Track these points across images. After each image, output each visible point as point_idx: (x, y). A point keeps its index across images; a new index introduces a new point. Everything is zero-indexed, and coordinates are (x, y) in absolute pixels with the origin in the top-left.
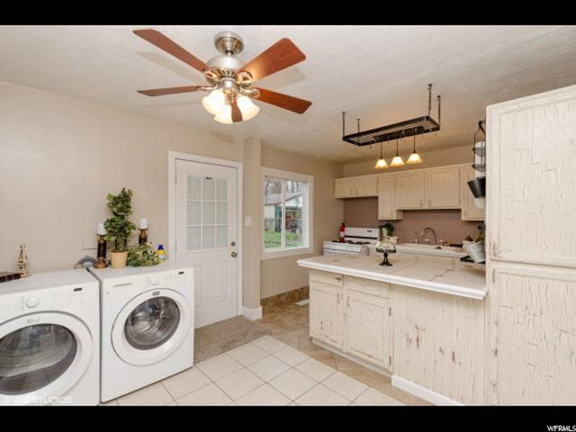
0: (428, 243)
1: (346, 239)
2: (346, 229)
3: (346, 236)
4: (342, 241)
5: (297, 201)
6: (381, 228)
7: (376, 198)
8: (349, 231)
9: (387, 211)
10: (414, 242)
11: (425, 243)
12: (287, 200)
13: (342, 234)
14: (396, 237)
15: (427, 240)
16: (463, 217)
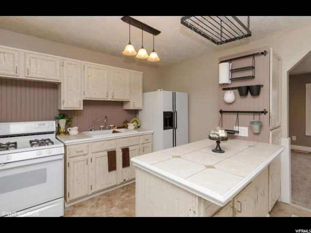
0: (103, 129)
9: (72, 101)
10: (91, 130)
11: (100, 129)
14: (77, 127)
15: (102, 126)
16: (126, 107)
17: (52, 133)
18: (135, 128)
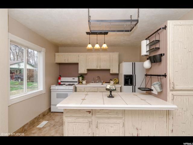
0: (98, 82)
1: (62, 83)
2: (62, 78)
3: (61, 82)
4: (59, 84)
5: (19, 65)
6: (79, 77)
7: (77, 64)
8: (63, 79)
9: (82, 70)
10: (92, 82)
11: (97, 82)
12: (11, 65)
13: (59, 81)
14: (85, 81)
15: (97, 81)
16: (111, 72)
17: (77, 82)
18: (114, 84)
